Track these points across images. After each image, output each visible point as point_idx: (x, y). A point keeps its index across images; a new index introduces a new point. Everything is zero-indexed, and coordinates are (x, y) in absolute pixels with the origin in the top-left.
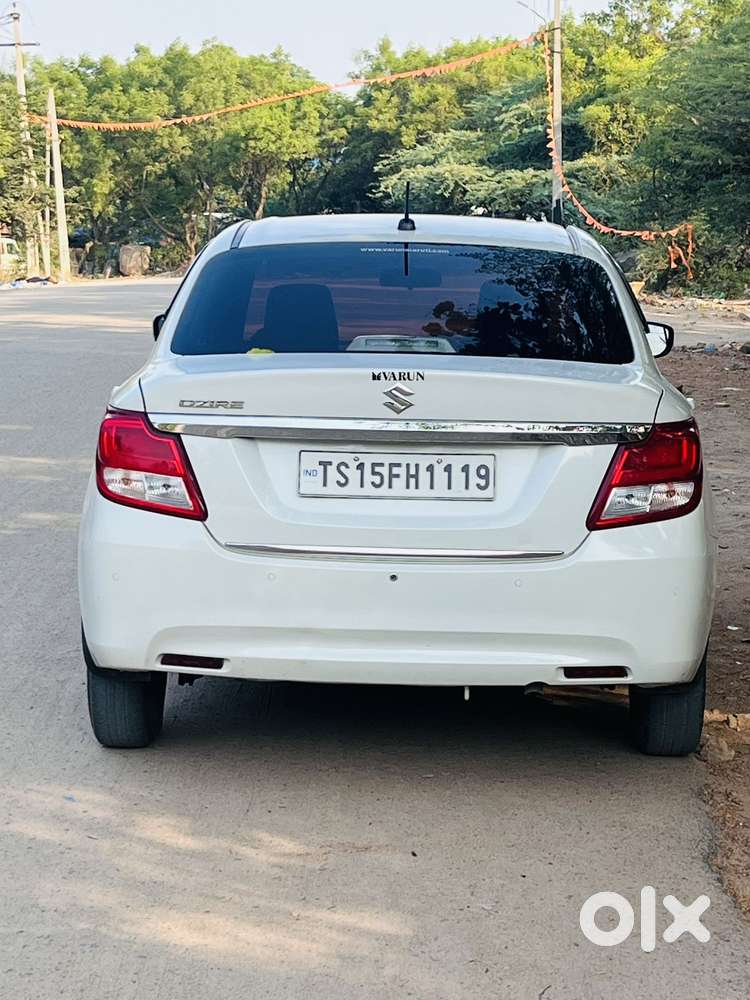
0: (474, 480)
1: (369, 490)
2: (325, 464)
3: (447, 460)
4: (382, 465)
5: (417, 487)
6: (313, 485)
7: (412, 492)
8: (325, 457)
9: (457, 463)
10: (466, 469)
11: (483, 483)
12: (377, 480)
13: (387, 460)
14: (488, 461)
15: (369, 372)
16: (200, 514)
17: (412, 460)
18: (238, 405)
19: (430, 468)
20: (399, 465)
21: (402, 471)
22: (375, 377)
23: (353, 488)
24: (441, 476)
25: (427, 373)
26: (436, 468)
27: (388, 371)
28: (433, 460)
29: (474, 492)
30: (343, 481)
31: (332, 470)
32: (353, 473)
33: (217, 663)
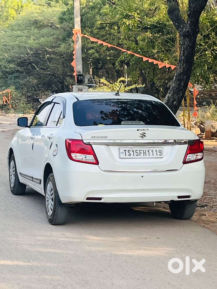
0: (158, 153)
1: (135, 156)
2: (125, 151)
3: (152, 149)
4: (138, 150)
5: (146, 155)
6: (123, 156)
7: (145, 157)
8: (125, 149)
9: (154, 150)
10: (156, 151)
11: (160, 154)
12: (137, 154)
13: (139, 149)
14: (161, 149)
15: (136, 129)
16: (97, 163)
17: (144, 149)
18: (106, 137)
19: (148, 151)
20: (141, 150)
21: (142, 152)
22: (138, 130)
23: (132, 156)
24: (151, 153)
25: (149, 129)
26: (150, 151)
27: (141, 129)
28: (148, 149)
29: (159, 156)
30: (129, 154)
31: (127, 152)
32: (131, 153)
33: (100, 199)
